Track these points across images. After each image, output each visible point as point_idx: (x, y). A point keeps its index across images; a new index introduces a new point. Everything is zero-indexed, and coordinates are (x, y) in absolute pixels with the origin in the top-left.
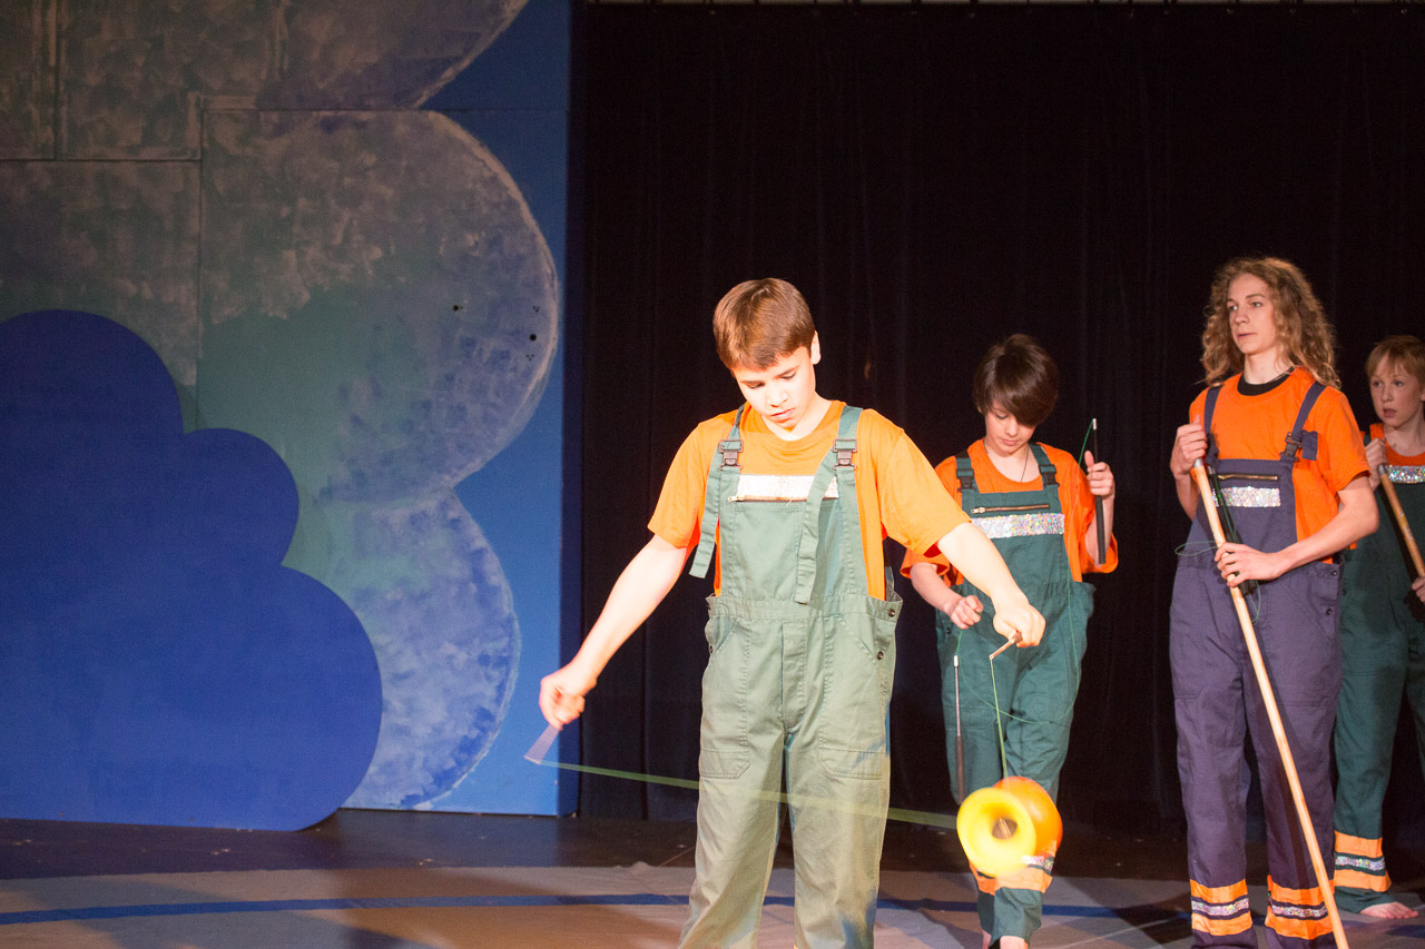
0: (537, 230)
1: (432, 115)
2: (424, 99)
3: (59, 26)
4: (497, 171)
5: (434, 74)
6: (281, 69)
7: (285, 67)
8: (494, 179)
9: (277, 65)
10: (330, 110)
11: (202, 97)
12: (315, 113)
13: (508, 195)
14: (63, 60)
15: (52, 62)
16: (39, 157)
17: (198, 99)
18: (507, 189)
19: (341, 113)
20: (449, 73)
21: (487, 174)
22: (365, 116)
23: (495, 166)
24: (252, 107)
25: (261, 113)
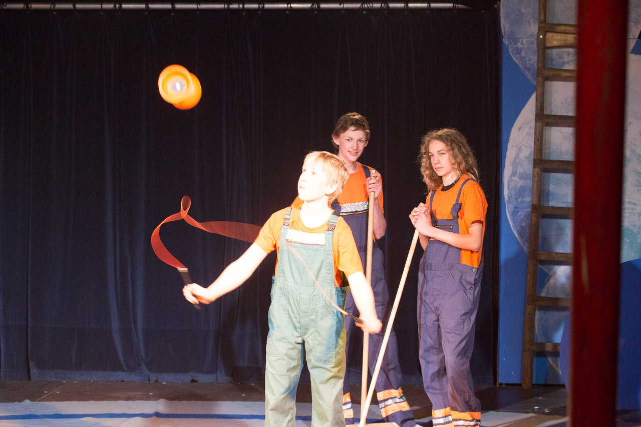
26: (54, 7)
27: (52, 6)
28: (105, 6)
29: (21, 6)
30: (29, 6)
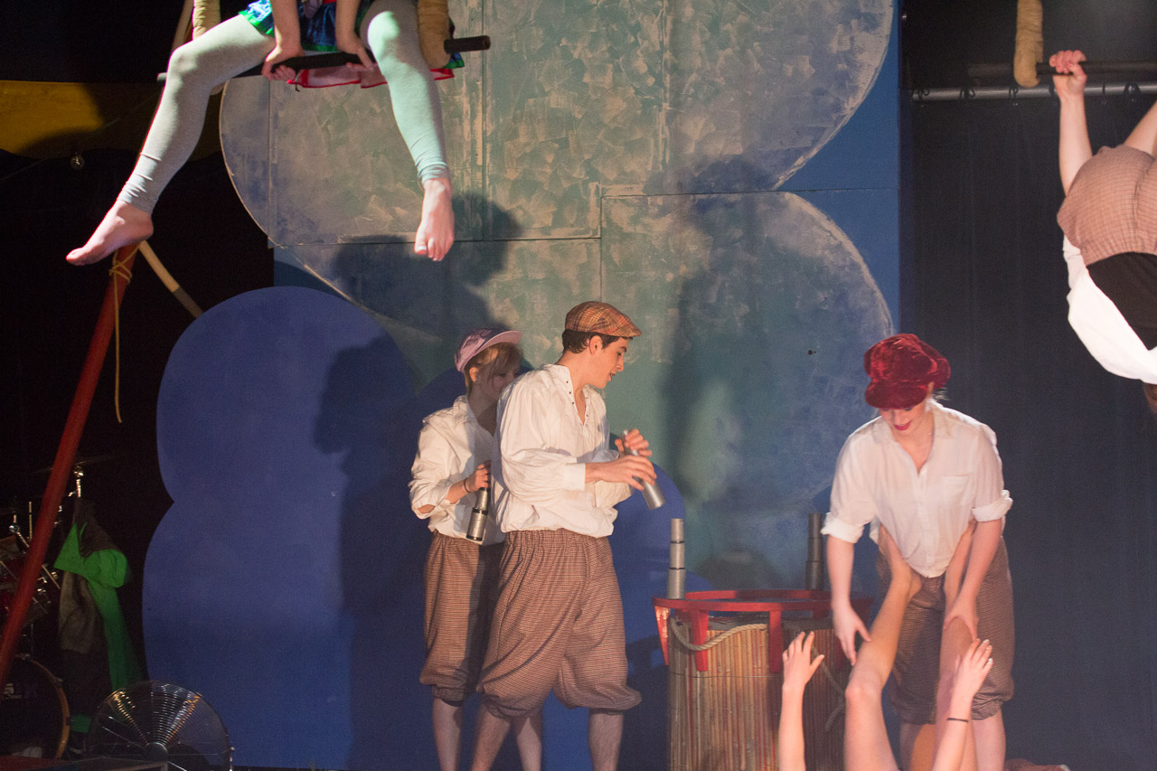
0: (876, 288)
1: (788, 195)
2: (781, 182)
3: (484, 133)
4: (842, 240)
5: (788, 162)
6: (664, 160)
7: (667, 159)
8: (840, 246)
9: (661, 159)
10: (704, 194)
11: (600, 188)
12: (692, 197)
13: (852, 260)
14: (488, 160)
15: (480, 162)
16: (471, 238)
17: (597, 187)
18: (850, 254)
19: (714, 196)
20: (800, 161)
21: (833, 242)
22: (733, 198)
23: (840, 236)
24: (642, 193)
25: (649, 198)
26: (1015, 93)
27: (1012, 92)
28: (1109, 89)
29: (954, 94)
30: (971, 93)
